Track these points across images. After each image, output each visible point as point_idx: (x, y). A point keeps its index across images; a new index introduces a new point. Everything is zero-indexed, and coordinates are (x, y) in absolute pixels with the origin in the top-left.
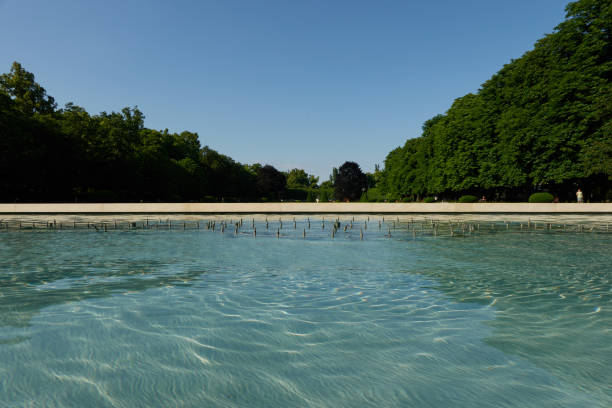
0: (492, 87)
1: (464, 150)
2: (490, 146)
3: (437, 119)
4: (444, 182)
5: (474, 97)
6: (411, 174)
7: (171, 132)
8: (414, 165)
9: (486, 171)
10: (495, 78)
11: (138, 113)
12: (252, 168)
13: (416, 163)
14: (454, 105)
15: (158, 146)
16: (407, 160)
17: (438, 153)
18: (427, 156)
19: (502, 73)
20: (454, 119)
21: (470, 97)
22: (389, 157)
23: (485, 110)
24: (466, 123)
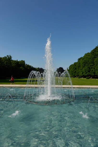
0: (93, 51)
1: (87, 66)
2: (93, 65)
3: (81, 58)
4: (83, 73)
5: (89, 53)
6: (75, 71)
7: (18, 61)
8: (76, 69)
9: (92, 71)
10: (94, 50)
11: (10, 56)
12: (37, 68)
13: (76, 68)
14: (85, 55)
15: (15, 65)
16: (74, 67)
17: (81, 66)
18: (79, 67)
19: (96, 48)
20: (85, 59)
21: (88, 53)
22: (70, 66)
23: (92, 57)
24: (88, 60)
